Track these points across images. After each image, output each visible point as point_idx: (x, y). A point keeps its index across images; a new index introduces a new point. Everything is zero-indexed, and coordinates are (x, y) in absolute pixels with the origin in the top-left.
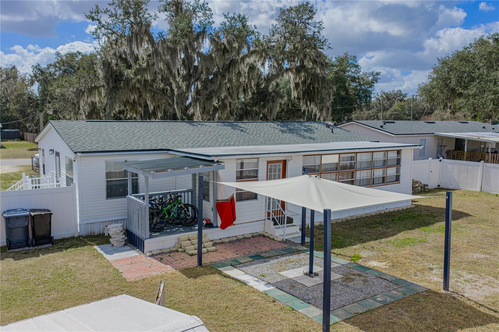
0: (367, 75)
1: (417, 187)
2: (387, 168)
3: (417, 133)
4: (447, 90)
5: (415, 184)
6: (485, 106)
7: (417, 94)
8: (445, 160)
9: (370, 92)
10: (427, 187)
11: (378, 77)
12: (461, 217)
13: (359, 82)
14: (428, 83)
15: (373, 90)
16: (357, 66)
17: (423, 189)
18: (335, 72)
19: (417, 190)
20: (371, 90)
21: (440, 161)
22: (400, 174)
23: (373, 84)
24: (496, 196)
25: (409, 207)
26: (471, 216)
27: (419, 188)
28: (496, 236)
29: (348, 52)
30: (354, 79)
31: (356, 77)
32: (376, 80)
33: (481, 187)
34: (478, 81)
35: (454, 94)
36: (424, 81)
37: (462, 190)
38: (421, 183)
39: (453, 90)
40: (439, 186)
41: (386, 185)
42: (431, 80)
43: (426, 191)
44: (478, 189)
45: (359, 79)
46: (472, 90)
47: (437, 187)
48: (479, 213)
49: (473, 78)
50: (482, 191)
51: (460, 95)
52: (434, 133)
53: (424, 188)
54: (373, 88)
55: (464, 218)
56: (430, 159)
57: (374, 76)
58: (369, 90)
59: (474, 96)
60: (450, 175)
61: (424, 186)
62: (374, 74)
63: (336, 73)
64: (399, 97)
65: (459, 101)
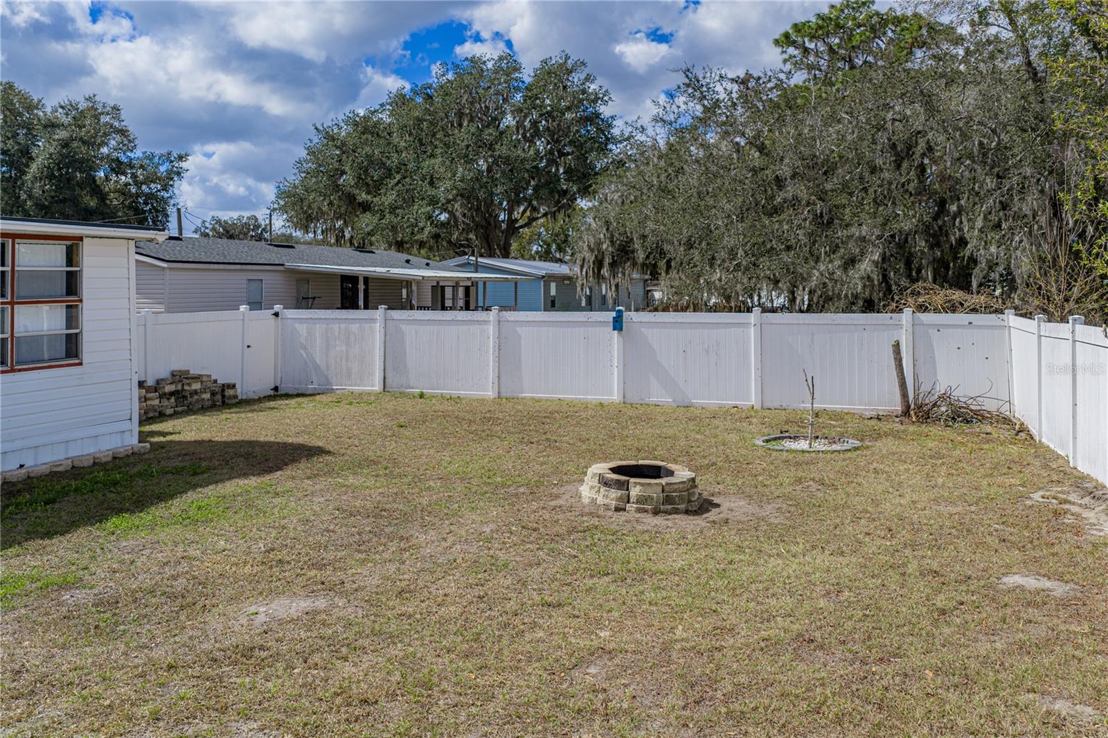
0: (156, 160)
1: (196, 392)
2: (12, 303)
3: (237, 261)
4: (339, 197)
5: (189, 384)
6: (416, 229)
7: (276, 206)
8: (291, 314)
9: (165, 201)
10: (231, 392)
11: (184, 165)
12: (294, 461)
13: (134, 176)
14: (297, 182)
15: (171, 197)
16: (123, 132)
17: (219, 397)
18: (59, 140)
19: (197, 401)
20: (166, 195)
21: (276, 314)
22: (81, 332)
23: (171, 183)
24: (421, 398)
25: (122, 452)
26: (328, 453)
27: (207, 396)
28: (388, 506)
29: (95, 96)
30: (118, 167)
31: (124, 159)
32: (178, 174)
33: (385, 378)
34: (398, 177)
35: (353, 206)
36: (291, 178)
37: (338, 392)
38: (215, 381)
39: (351, 198)
40: (276, 389)
41: (12, 370)
42: (303, 175)
43: (228, 404)
44: (377, 387)
45: (131, 166)
46: (389, 198)
47: (272, 393)
48: (357, 443)
49: (390, 170)
50: (387, 389)
51: (366, 207)
52: (283, 265)
53: (223, 396)
54: (170, 192)
55: (303, 464)
56: (243, 308)
57: (172, 162)
58: (163, 197)
59: (393, 209)
60: (305, 355)
61: (223, 391)
62: (173, 159)
63: (65, 144)
64: (253, 230)
65: (366, 221)
